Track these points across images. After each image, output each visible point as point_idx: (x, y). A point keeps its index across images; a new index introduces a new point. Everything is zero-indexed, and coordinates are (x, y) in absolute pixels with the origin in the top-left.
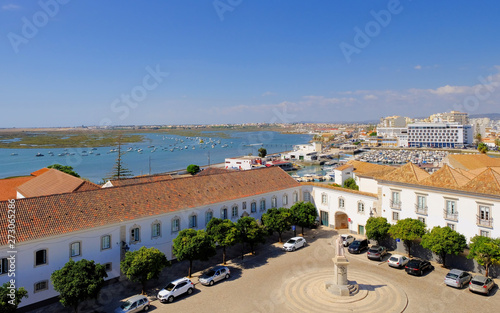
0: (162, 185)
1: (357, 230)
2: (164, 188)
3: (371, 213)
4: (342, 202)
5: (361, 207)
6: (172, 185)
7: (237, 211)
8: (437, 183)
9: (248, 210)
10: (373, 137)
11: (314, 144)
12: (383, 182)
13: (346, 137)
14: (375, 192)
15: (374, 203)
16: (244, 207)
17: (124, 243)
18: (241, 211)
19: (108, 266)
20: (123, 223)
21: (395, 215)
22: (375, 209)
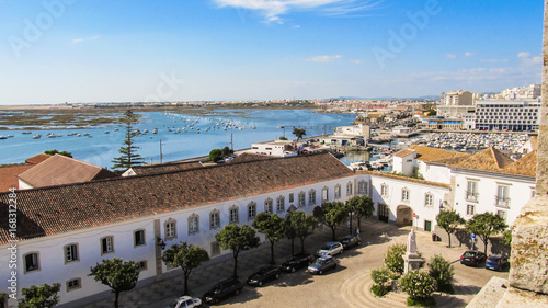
0: (196, 174)
1: (423, 227)
2: (198, 177)
3: (441, 207)
4: (405, 194)
5: (428, 199)
6: (207, 174)
7: (283, 205)
8: (523, 171)
9: (295, 203)
10: (431, 118)
11: (360, 125)
12: (456, 170)
13: (398, 117)
14: (448, 182)
15: (446, 195)
16: (291, 200)
17: (159, 239)
18: (287, 204)
19: (143, 265)
20: (157, 216)
21: (470, 209)
22: (446, 202)
